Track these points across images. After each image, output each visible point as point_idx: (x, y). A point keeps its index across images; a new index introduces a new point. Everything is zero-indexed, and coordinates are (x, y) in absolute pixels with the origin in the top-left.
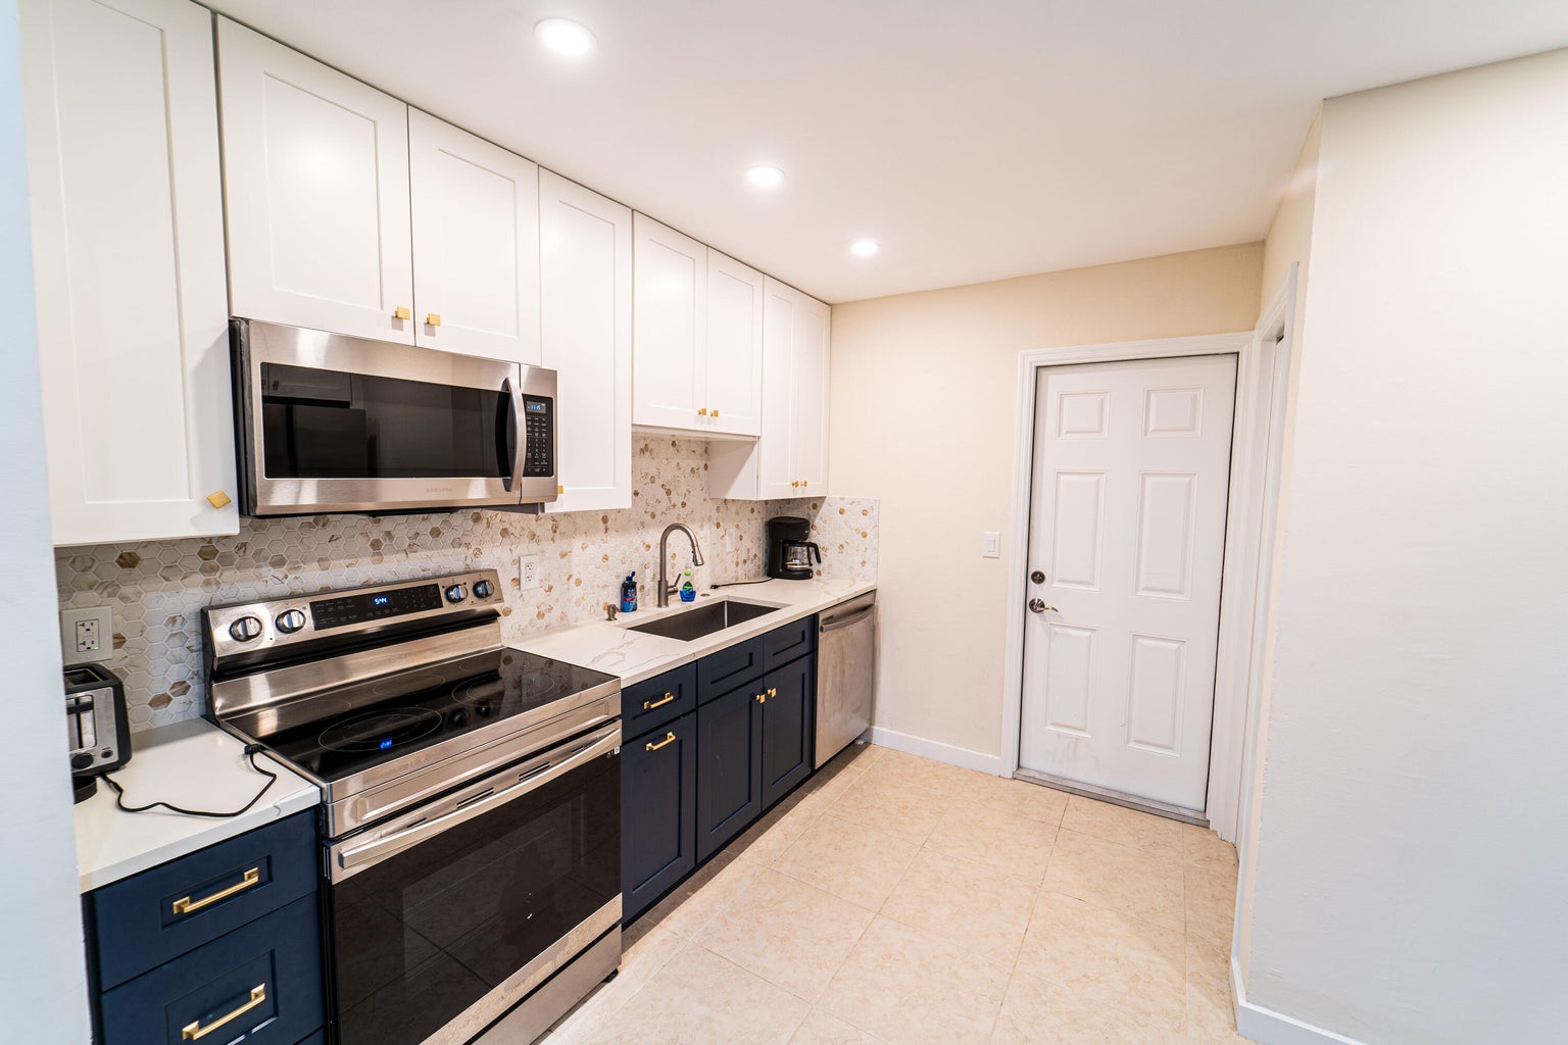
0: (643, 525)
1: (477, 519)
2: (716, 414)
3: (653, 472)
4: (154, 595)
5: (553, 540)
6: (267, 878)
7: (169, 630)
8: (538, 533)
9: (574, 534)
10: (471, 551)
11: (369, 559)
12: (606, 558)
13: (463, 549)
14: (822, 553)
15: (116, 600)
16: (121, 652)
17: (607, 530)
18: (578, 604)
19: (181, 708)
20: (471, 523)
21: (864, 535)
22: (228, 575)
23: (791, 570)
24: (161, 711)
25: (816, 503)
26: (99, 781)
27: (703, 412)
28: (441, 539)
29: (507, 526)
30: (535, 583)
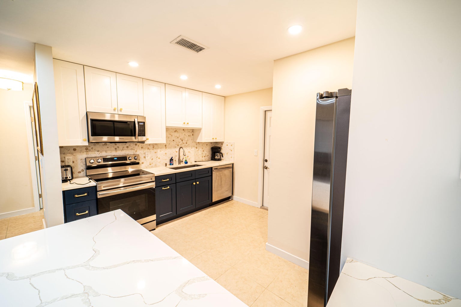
0: (175, 147)
1: (136, 145)
2: (188, 123)
3: (178, 136)
4: (78, 155)
5: (153, 149)
6: (88, 195)
7: (81, 161)
8: (149, 148)
9: (158, 148)
10: (135, 151)
11: (114, 151)
12: (166, 154)
13: (133, 151)
14: (223, 155)
15: (73, 156)
16: (73, 164)
17: (166, 148)
18: (159, 163)
19: (83, 174)
20: (135, 146)
21: (231, 151)
22: (90, 153)
23: (216, 159)
24: (80, 174)
25: (222, 143)
26: (68, 181)
27: (184, 123)
28: (129, 148)
29: (142, 146)
30: (149, 158)
